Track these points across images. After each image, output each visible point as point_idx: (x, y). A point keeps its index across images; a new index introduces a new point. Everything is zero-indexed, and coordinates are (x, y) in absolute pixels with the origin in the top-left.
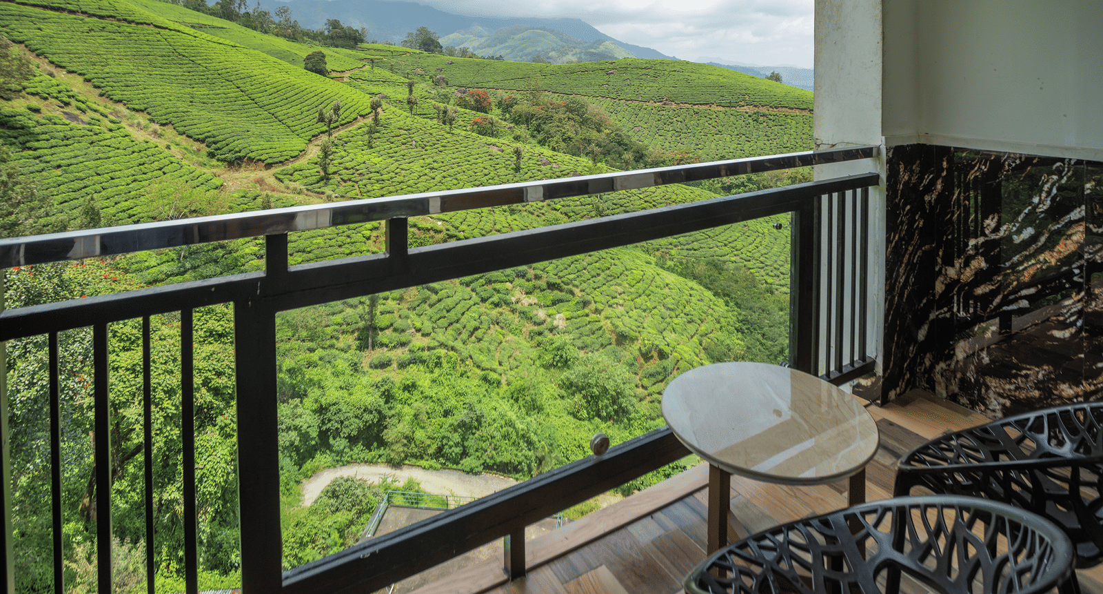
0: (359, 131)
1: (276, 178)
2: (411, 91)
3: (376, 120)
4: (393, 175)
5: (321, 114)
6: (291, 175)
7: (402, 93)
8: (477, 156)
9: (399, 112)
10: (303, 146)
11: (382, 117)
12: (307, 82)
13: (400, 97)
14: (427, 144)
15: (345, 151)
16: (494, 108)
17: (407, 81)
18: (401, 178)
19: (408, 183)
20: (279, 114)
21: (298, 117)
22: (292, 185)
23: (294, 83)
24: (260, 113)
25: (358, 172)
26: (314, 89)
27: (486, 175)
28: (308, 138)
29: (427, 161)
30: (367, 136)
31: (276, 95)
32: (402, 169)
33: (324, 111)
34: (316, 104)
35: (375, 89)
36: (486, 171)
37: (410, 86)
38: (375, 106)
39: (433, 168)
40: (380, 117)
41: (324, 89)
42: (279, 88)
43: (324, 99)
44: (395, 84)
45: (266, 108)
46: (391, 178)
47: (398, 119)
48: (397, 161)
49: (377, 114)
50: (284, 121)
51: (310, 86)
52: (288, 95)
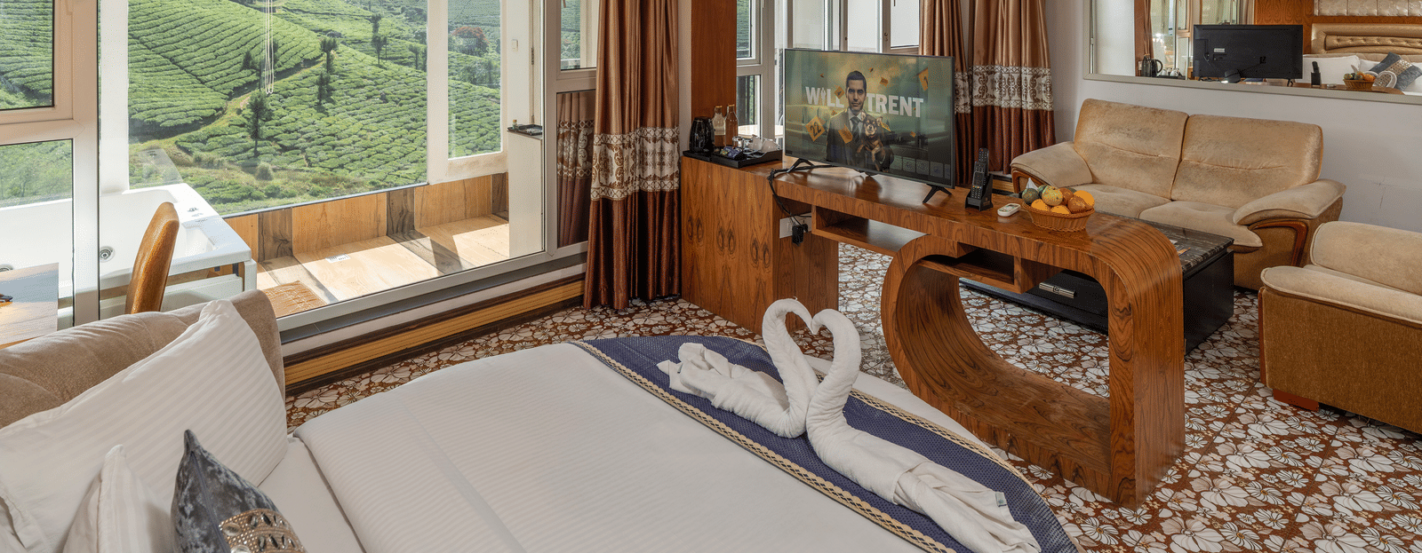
0: (303, 81)
1: (179, 147)
2: (376, 28)
3: (329, 66)
4: (356, 138)
5: (248, 57)
6: (204, 142)
7: (364, 31)
8: (470, 112)
9: (362, 55)
10: (221, 103)
11: (337, 63)
12: (222, 14)
13: (360, 35)
14: (402, 97)
15: (284, 108)
16: (491, 50)
17: (371, 14)
18: (368, 142)
19: (377, 148)
20: (179, 58)
21: (210, 63)
22: (205, 155)
23: (202, 15)
24: (149, 57)
25: (305, 136)
26: (233, 23)
27: (482, 135)
28: (227, 91)
29: (403, 119)
30: (317, 87)
31: (175, 31)
32: (368, 131)
33: (253, 53)
34: (238, 44)
35: (323, 25)
36: (482, 130)
37: (375, 20)
38: (327, 47)
39: (412, 128)
40: (334, 62)
41: (248, 24)
42: (180, 22)
43: (248, 37)
44: (353, 17)
45: (158, 49)
46: (354, 142)
47: (361, 64)
48: (359, 120)
49: (329, 59)
50: (189, 68)
51: (227, 19)
52: (193, 32)
